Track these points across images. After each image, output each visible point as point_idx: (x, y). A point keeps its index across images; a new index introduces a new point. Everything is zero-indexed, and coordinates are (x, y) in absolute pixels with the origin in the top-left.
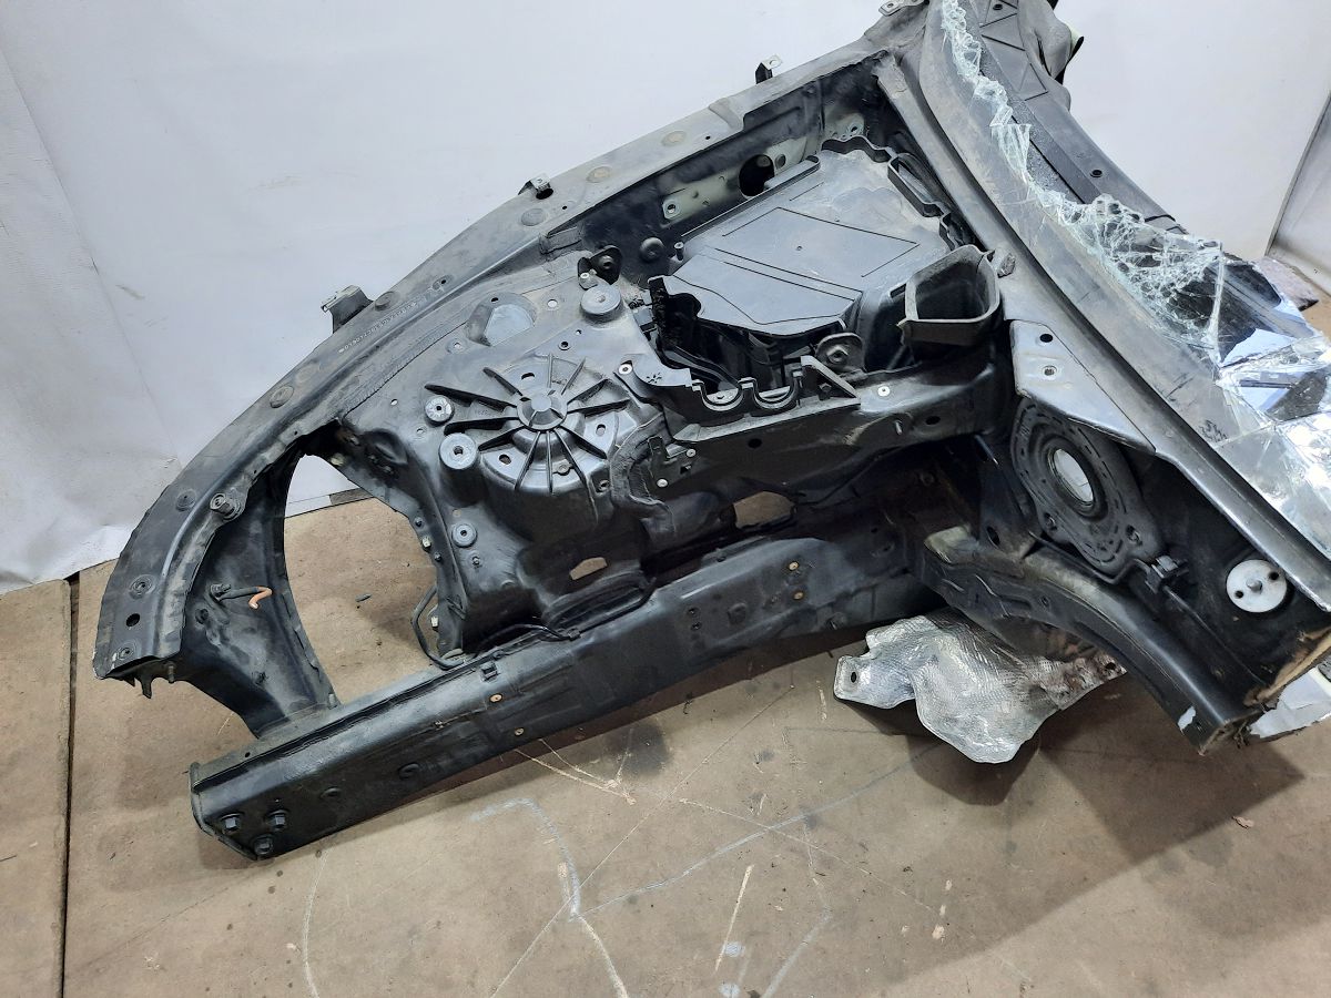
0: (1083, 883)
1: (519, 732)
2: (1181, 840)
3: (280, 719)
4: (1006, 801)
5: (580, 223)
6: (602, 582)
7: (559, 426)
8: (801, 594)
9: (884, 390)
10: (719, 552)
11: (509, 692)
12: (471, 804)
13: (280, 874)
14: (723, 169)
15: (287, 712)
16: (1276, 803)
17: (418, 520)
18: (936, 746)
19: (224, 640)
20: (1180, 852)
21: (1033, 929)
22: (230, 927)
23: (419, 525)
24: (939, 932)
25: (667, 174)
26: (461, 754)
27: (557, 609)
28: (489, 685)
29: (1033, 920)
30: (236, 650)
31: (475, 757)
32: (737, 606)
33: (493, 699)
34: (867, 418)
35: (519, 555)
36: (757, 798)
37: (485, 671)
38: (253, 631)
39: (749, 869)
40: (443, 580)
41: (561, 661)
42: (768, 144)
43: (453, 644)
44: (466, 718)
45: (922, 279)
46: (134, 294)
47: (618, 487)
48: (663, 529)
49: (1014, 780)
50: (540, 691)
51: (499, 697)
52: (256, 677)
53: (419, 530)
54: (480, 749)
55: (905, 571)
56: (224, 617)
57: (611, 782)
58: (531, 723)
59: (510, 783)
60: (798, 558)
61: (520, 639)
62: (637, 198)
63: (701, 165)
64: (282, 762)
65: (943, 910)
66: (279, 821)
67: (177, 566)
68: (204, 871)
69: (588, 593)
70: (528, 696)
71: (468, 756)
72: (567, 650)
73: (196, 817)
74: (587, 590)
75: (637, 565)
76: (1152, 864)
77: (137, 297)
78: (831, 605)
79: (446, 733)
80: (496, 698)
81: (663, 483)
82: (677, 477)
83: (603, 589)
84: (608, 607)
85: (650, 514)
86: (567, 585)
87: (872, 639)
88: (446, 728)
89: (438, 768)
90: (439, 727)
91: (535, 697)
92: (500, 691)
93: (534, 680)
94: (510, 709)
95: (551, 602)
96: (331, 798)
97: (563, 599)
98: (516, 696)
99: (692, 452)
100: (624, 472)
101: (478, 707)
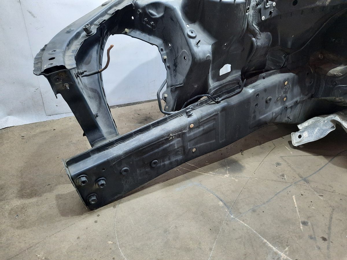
1: (194, 150)
3: (102, 138)
6: (229, 78)
8: (285, 98)
10: (264, 74)
11: (198, 123)
12: (174, 186)
13: (98, 216)
15: (105, 135)
17: (162, 48)
18: (334, 157)
22: (78, 238)
23: (162, 50)
26: (173, 159)
27: (214, 88)
28: (190, 119)
31: (177, 161)
32: (269, 98)
36: (283, 175)
37: (186, 113)
39: (294, 197)
40: (170, 77)
44: (179, 136)
46: (33, 15)
48: (259, 44)
50: (206, 127)
51: (193, 125)
53: (162, 53)
54: (180, 158)
55: (312, 97)
57: (226, 176)
58: (199, 145)
59: (187, 178)
60: (288, 80)
64: (106, 152)
66: (103, 182)
67: (69, 49)
69: (224, 82)
70: (201, 129)
71: (175, 161)
72: (218, 107)
74: (224, 81)
75: (240, 73)
78: (291, 107)
79: (171, 143)
80: (192, 126)
81: (263, 18)
82: (268, 16)
83: (230, 81)
84: (228, 92)
85: (255, 35)
86: (217, 77)
87: (300, 127)
88: (172, 140)
89: (164, 165)
90: (171, 137)
91: (203, 130)
92: (194, 122)
93: (205, 119)
94: (194, 134)
95: (213, 84)
96: (124, 173)
97: (217, 84)
98: (198, 127)
99: (274, 4)
100: (253, 8)
101: (185, 129)
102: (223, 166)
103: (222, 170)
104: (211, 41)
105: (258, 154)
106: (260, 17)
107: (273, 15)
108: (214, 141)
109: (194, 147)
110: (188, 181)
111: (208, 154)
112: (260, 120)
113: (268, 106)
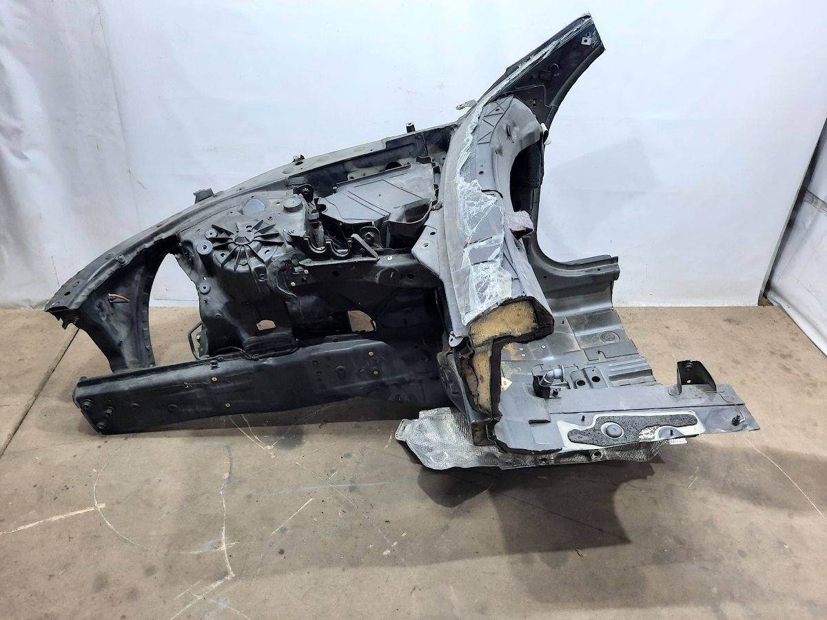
0: (476, 554)
1: (228, 405)
2: (540, 551)
3: (124, 366)
4: (456, 507)
5: (305, 176)
6: (272, 335)
7: (247, 245)
8: (377, 373)
9: (390, 258)
11: (223, 378)
12: (201, 438)
13: (106, 442)
14: (377, 165)
15: (128, 364)
16: (606, 551)
19: (108, 320)
20: (536, 556)
21: (435, 566)
22: (75, 456)
24: (387, 552)
25: (350, 162)
26: (200, 409)
27: (250, 343)
28: (213, 372)
29: (438, 562)
30: (113, 328)
33: (213, 379)
34: (381, 268)
35: (226, 304)
36: (333, 472)
37: (213, 364)
38: (124, 323)
39: (311, 499)
41: (247, 369)
42: (400, 157)
43: (206, 352)
44: (199, 386)
45: (407, 208)
46: (143, 186)
47: (271, 280)
48: (294, 309)
49: (465, 500)
50: (238, 383)
51: (216, 379)
52: (118, 342)
54: (209, 409)
56: (112, 311)
57: (269, 447)
58: (234, 402)
59: (223, 435)
60: (374, 350)
61: (231, 354)
62: (334, 170)
63: (366, 161)
64: (117, 383)
65: (395, 544)
66: (109, 411)
67: (95, 279)
68: (77, 432)
69: (264, 339)
70: (232, 384)
71: (203, 411)
72: (251, 365)
73: (73, 397)
75: (290, 331)
76: (517, 557)
77: (144, 188)
78: (396, 385)
79: (190, 392)
80: (214, 379)
81: (293, 284)
82: (300, 283)
83: (272, 339)
84: (275, 350)
85: (290, 299)
86: (254, 332)
87: (422, 414)
88: (190, 389)
89: (187, 412)
90: (186, 385)
91: (235, 386)
92: (217, 376)
94: (222, 389)
95: (246, 338)
96: (135, 409)
97: (253, 338)
98: (225, 382)
99: (306, 271)
100: (274, 274)
101: (204, 381)
102: (279, 434)
103: (272, 439)
104: (225, 300)
105: (339, 433)
106: (289, 283)
107: (309, 282)
108: (259, 401)
109: (227, 402)
110: (220, 438)
111: (279, 413)
113: (343, 377)
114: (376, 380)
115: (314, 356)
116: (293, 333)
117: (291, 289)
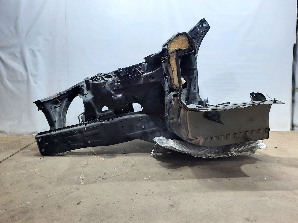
1: (89, 142)
6: (107, 113)
7: (100, 76)
8: (143, 127)
9: (146, 73)
10: (128, 113)
11: (88, 128)
20: (209, 179)
24: (146, 179)
26: (79, 144)
27: (99, 116)
28: (85, 127)
29: (167, 180)
30: (54, 116)
31: (80, 145)
32: (130, 124)
34: (143, 76)
35: (92, 98)
39: (117, 168)
40: (85, 110)
41: (97, 125)
44: (80, 133)
47: (107, 87)
48: (115, 99)
51: (86, 129)
52: (54, 120)
54: (82, 144)
56: (55, 111)
57: (103, 158)
58: (92, 141)
60: (142, 117)
61: (92, 121)
64: (51, 133)
65: (149, 177)
66: (47, 144)
72: (99, 123)
73: (36, 136)
74: (105, 113)
78: (151, 133)
79: (77, 135)
80: (85, 129)
81: (115, 89)
82: (117, 88)
84: (108, 119)
85: (113, 95)
86: (101, 111)
89: (74, 145)
90: (75, 132)
91: (92, 133)
93: (92, 127)
94: (88, 134)
95: (98, 114)
96: (56, 143)
97: (101, 114)
98: (89, 130)
99: (119, 84)
100: (109, 85)
101: (82, 130)
104: (92, 96)
105: (130, 155)
106: (113, 88)
107: (120, 88)
108: (101, 140)
109: (89, 140)
110: (85, 157)
112: (128, 136)
113: (131, 129)
114: (143, 131)
115: (121, 119)
116: (114, 112)
117: (114, 91)
